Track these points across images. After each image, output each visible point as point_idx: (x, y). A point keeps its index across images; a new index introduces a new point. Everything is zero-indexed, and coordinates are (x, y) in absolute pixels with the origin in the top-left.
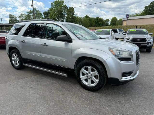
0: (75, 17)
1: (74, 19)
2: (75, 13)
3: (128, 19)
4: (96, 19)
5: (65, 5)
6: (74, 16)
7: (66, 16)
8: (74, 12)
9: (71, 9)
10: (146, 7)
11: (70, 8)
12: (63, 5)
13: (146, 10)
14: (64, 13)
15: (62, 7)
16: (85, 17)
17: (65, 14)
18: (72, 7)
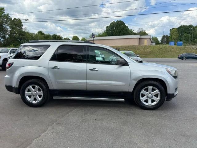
0: (24, 32)
1: (22, 35)
2: (23, 27)
3: (94, 39)
4: (53, 36)
5: (6, 14)
6: (22, 31)
7: (9, 30)
8: (22, 25)
9: (17, 21)
10: (107, 27)
11: (15, 19)
12: (3, 14)
13: (108, 31)
14: (4, 26)
15: (2, 16)
16: (38, 33)
17: (7, 27)
18: (19, 19)
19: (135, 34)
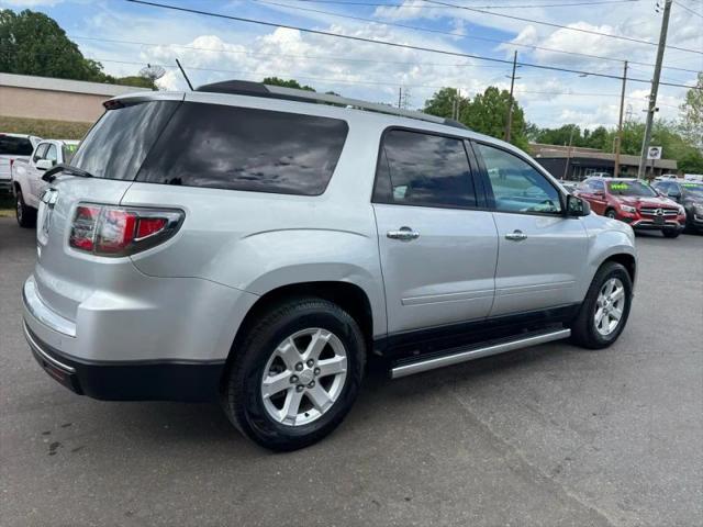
19: (111, 80)
